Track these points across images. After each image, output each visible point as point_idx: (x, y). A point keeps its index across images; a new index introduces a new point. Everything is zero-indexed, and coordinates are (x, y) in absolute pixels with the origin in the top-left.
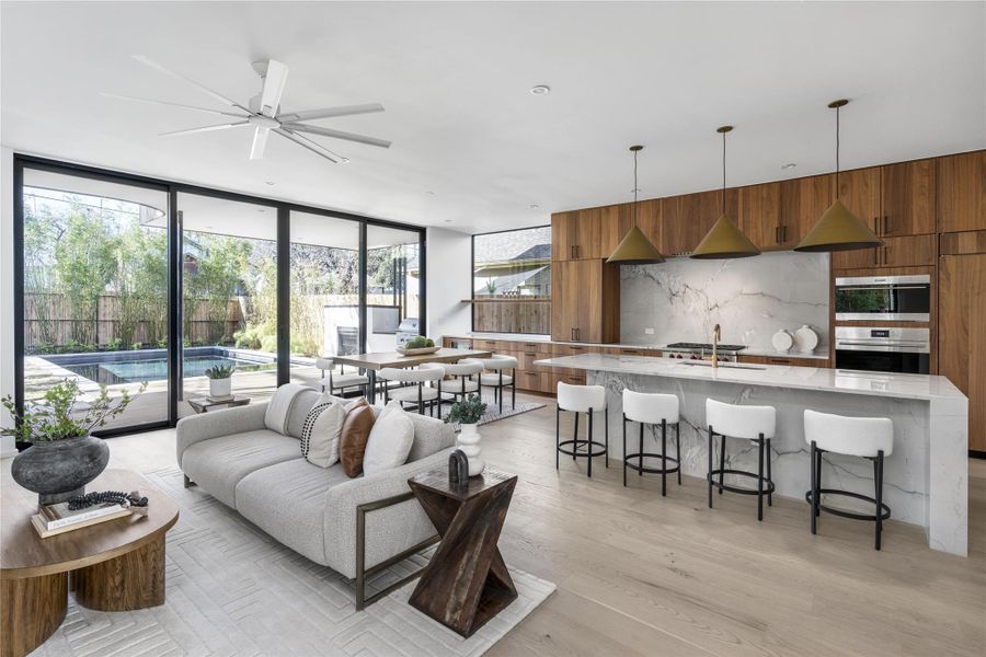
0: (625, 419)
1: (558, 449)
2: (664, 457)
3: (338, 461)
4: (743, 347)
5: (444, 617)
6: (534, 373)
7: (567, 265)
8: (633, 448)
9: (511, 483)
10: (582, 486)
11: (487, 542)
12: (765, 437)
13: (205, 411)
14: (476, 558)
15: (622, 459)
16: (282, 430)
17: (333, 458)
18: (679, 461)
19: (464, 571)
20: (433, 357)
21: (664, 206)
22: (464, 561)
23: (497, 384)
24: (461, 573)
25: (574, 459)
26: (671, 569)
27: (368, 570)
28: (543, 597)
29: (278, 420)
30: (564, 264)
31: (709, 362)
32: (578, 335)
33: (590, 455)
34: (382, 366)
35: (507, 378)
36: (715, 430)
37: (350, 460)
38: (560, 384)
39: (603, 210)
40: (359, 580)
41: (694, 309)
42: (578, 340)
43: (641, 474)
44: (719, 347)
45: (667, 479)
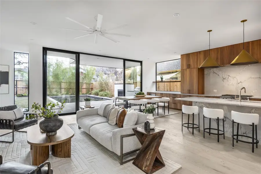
0: (204, 117)
1: (182, 125)
2: (218, 130)
3: (116, 124)
4: (252, 96)
5: (142, 169)
6: (175, 103)
7: (186, 70)
8: (207, 126)
9: (163, 132)
10: (191, 137)
11: (155, 148)
12: (255, 124)
13: (83, 109)
14: (152, 153)
15: (203, 129)
16: (102, 115)
17: (115, 123)
18: (224, 131)
19: (149, 156)
20: (144, 97)
21: (220, 50)
22: (149, 153)
23: (164, 106)
24: (147, 157)
25: (188, 129)
26: (223, 166)
27: (124, 154)
28: (177, 169)
29: (101, 112)
30: (185, 70)
31: (238, 100)
32: (189, 92)
33: (193, 128)
34: (129, 100)
35: (166, 104)
36: (235, 121)
37: (120, 124)
38: (183, 106)
39: (198, 53)
40: (121, 156)
41: (232, 83)
42: (190, 93)
43: (210, 135)
44: (241, 96)
45: (219, 137)
